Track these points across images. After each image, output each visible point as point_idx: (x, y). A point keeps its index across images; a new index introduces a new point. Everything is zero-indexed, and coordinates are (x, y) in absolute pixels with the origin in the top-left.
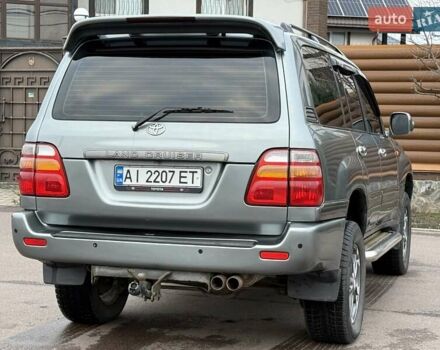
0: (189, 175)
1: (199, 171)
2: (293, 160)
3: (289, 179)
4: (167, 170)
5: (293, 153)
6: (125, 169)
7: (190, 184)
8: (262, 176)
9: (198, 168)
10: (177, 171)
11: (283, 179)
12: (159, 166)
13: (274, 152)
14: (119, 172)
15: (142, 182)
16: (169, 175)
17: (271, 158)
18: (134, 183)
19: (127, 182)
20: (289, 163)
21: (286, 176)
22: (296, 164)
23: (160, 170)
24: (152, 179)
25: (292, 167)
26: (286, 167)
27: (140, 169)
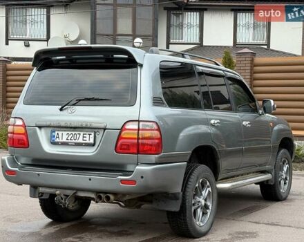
0: (88, 136)
1: (93, 134)
2: (141, 128)
3: (138, 139)
4: (77, 133)
5: (141, 123)
6: (56, 132)
7: (88, 141)
8: (124, 136)
9: (92, 131)
10: (82, 133)
11: (135, 139)
12: (73, 131)
13: (131, 123)
14: (53, 134)
15: (64, 140)
16: (78, 136)
17: (129, 126)
18: (61, 140)
19: (57, 140)
20: (139, 129)
21: (136, 136)
22: (143, 130)
23: (74, 133)
24: (69, 138)
25: (140, 132)
26: (137, 132)
27: (64, 133)
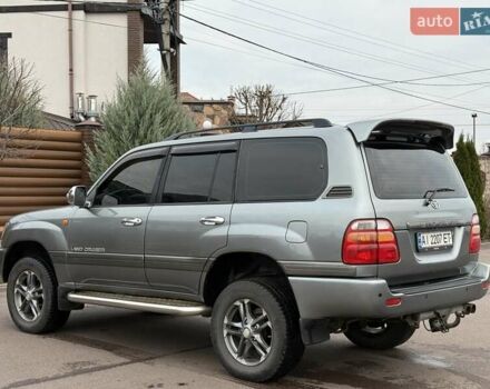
1: (450, 233)
6: (422, 236)
7: (448, 243)
19: (424, 246)
24: (433, 242)
